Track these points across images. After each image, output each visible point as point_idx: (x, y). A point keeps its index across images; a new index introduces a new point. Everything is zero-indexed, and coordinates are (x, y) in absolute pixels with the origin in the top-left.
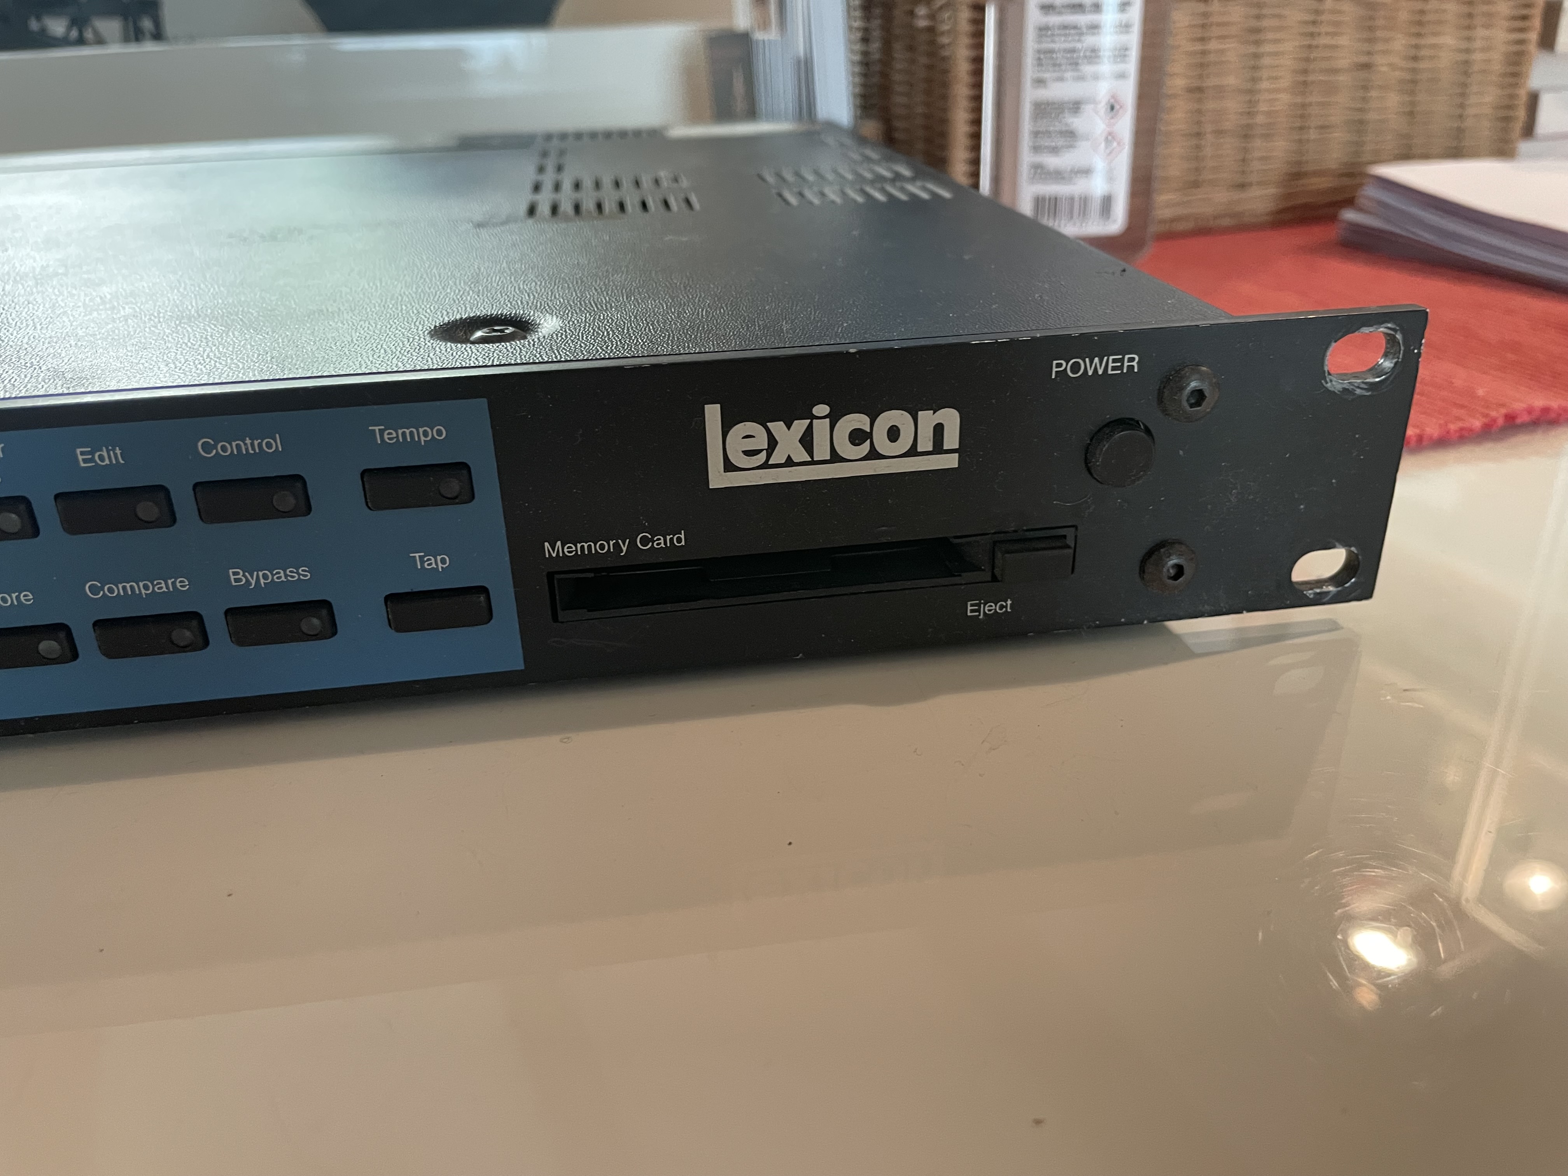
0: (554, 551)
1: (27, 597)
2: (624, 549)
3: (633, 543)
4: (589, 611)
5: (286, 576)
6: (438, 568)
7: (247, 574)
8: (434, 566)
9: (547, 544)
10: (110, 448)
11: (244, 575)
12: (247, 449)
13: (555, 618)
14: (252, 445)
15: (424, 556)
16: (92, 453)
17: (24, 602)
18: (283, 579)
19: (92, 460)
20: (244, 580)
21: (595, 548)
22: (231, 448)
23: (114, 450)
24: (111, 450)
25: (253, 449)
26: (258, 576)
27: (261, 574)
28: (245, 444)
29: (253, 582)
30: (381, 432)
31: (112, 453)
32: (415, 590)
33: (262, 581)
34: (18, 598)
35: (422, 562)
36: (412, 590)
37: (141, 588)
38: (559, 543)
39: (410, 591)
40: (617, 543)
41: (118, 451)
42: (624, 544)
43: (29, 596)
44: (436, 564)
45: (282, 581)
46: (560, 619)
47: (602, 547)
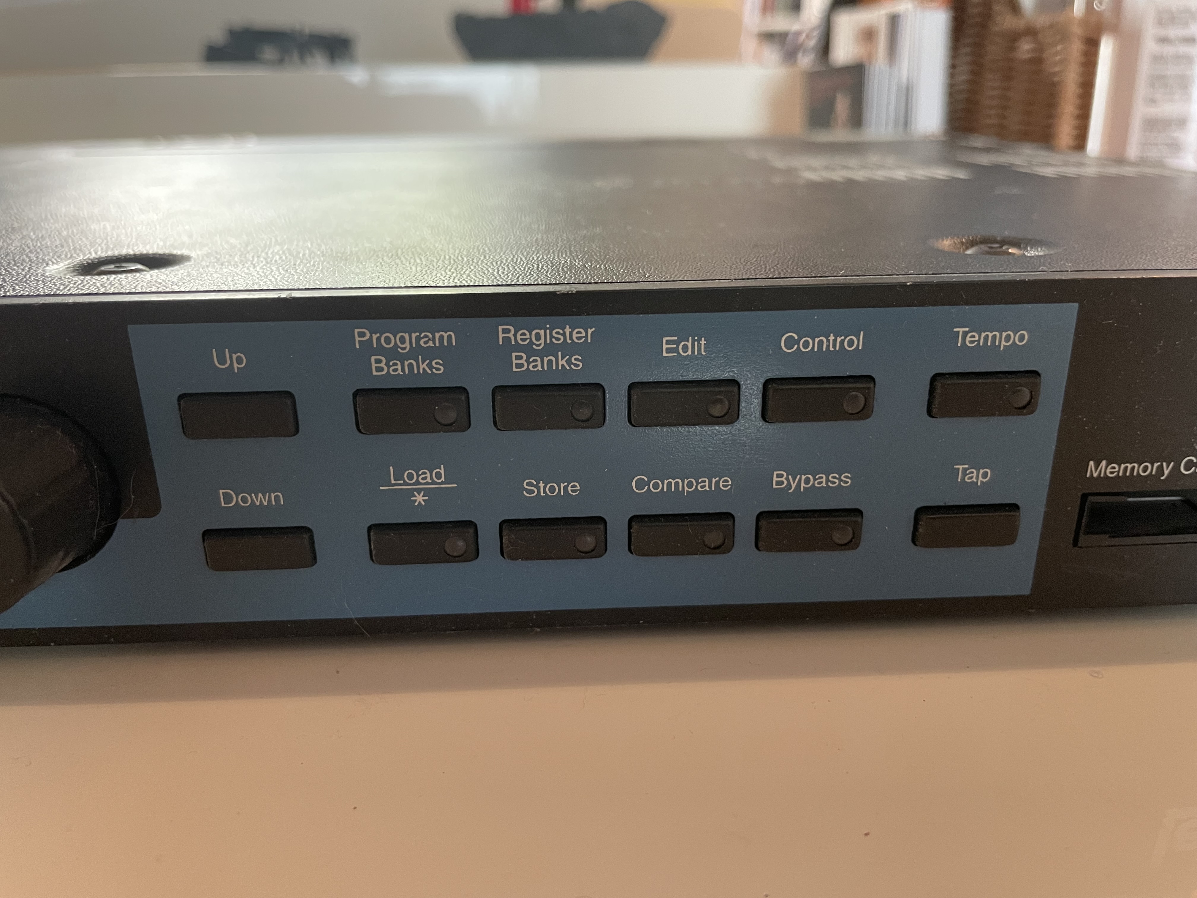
0: (1096, 469)
1: (574, 488)
2: (1166, 472)
3: (1177, 467)
4: (1110, 537)
5: (828, 480)
6: (977, 483)
7: (790, 477)
8: (974, 480)
9: (1092, 463)
10: (696, 338)
11: (787, 479)
12: (828, 346)
13: (1075, 543)
14: (835, 341)
15: (968, 469)
16: (677, 343)
17: (570, 492)
18: (824, 484)
19: (676, 350)
20: (786, 482)
21: (1139, 469)
22: (813, 344)
23: (699, 340)
24: (696, 340)
25: (834, 346)
26: (800, 479)
27: (803, 477)
28: (828, 341)
29: (794, 486)
30: (965, 334)
31: (696, 343)
32: (947, 504)
33: (803, 485)
34: (566, 488)
35: (965, 474)
36: (945, 503)
37: (684, 486)
38: (1104, 463)
39: (943, 505)
40: (1162, 466)
41: (703, 342)
42: (1167, 468)
43: (577, 487)
44: (977, 478)
45: (822, 486)
46: (1079, 545)
47: (1145, 469)
